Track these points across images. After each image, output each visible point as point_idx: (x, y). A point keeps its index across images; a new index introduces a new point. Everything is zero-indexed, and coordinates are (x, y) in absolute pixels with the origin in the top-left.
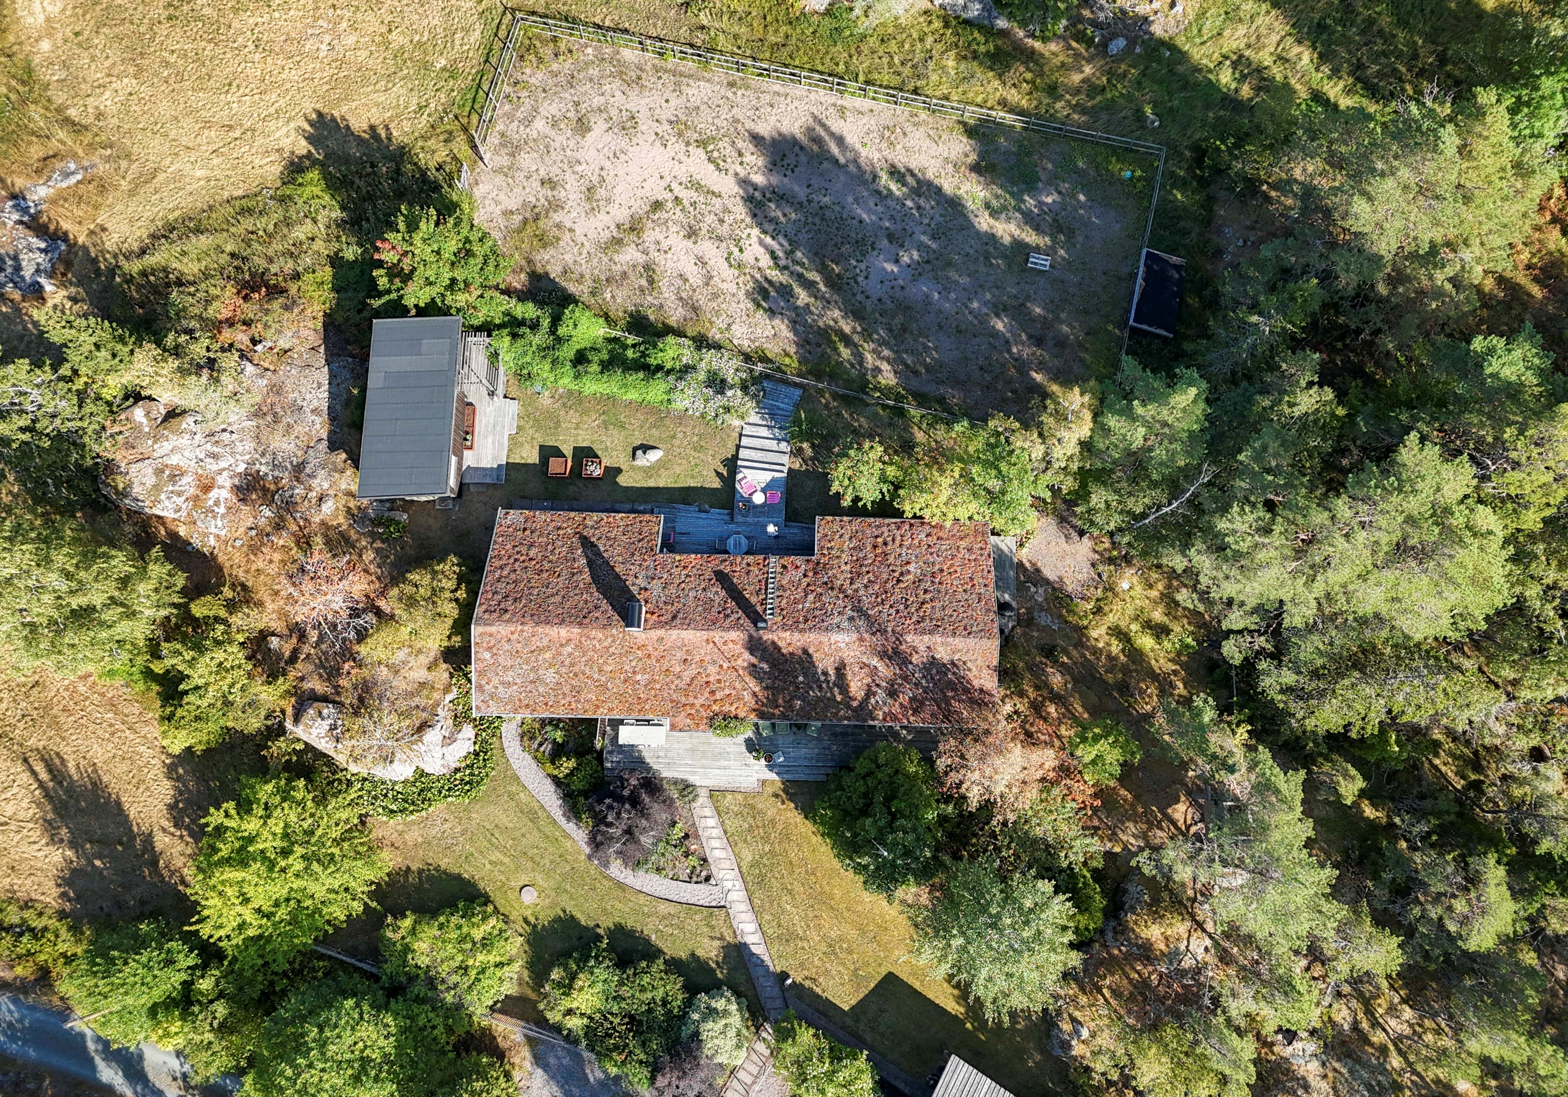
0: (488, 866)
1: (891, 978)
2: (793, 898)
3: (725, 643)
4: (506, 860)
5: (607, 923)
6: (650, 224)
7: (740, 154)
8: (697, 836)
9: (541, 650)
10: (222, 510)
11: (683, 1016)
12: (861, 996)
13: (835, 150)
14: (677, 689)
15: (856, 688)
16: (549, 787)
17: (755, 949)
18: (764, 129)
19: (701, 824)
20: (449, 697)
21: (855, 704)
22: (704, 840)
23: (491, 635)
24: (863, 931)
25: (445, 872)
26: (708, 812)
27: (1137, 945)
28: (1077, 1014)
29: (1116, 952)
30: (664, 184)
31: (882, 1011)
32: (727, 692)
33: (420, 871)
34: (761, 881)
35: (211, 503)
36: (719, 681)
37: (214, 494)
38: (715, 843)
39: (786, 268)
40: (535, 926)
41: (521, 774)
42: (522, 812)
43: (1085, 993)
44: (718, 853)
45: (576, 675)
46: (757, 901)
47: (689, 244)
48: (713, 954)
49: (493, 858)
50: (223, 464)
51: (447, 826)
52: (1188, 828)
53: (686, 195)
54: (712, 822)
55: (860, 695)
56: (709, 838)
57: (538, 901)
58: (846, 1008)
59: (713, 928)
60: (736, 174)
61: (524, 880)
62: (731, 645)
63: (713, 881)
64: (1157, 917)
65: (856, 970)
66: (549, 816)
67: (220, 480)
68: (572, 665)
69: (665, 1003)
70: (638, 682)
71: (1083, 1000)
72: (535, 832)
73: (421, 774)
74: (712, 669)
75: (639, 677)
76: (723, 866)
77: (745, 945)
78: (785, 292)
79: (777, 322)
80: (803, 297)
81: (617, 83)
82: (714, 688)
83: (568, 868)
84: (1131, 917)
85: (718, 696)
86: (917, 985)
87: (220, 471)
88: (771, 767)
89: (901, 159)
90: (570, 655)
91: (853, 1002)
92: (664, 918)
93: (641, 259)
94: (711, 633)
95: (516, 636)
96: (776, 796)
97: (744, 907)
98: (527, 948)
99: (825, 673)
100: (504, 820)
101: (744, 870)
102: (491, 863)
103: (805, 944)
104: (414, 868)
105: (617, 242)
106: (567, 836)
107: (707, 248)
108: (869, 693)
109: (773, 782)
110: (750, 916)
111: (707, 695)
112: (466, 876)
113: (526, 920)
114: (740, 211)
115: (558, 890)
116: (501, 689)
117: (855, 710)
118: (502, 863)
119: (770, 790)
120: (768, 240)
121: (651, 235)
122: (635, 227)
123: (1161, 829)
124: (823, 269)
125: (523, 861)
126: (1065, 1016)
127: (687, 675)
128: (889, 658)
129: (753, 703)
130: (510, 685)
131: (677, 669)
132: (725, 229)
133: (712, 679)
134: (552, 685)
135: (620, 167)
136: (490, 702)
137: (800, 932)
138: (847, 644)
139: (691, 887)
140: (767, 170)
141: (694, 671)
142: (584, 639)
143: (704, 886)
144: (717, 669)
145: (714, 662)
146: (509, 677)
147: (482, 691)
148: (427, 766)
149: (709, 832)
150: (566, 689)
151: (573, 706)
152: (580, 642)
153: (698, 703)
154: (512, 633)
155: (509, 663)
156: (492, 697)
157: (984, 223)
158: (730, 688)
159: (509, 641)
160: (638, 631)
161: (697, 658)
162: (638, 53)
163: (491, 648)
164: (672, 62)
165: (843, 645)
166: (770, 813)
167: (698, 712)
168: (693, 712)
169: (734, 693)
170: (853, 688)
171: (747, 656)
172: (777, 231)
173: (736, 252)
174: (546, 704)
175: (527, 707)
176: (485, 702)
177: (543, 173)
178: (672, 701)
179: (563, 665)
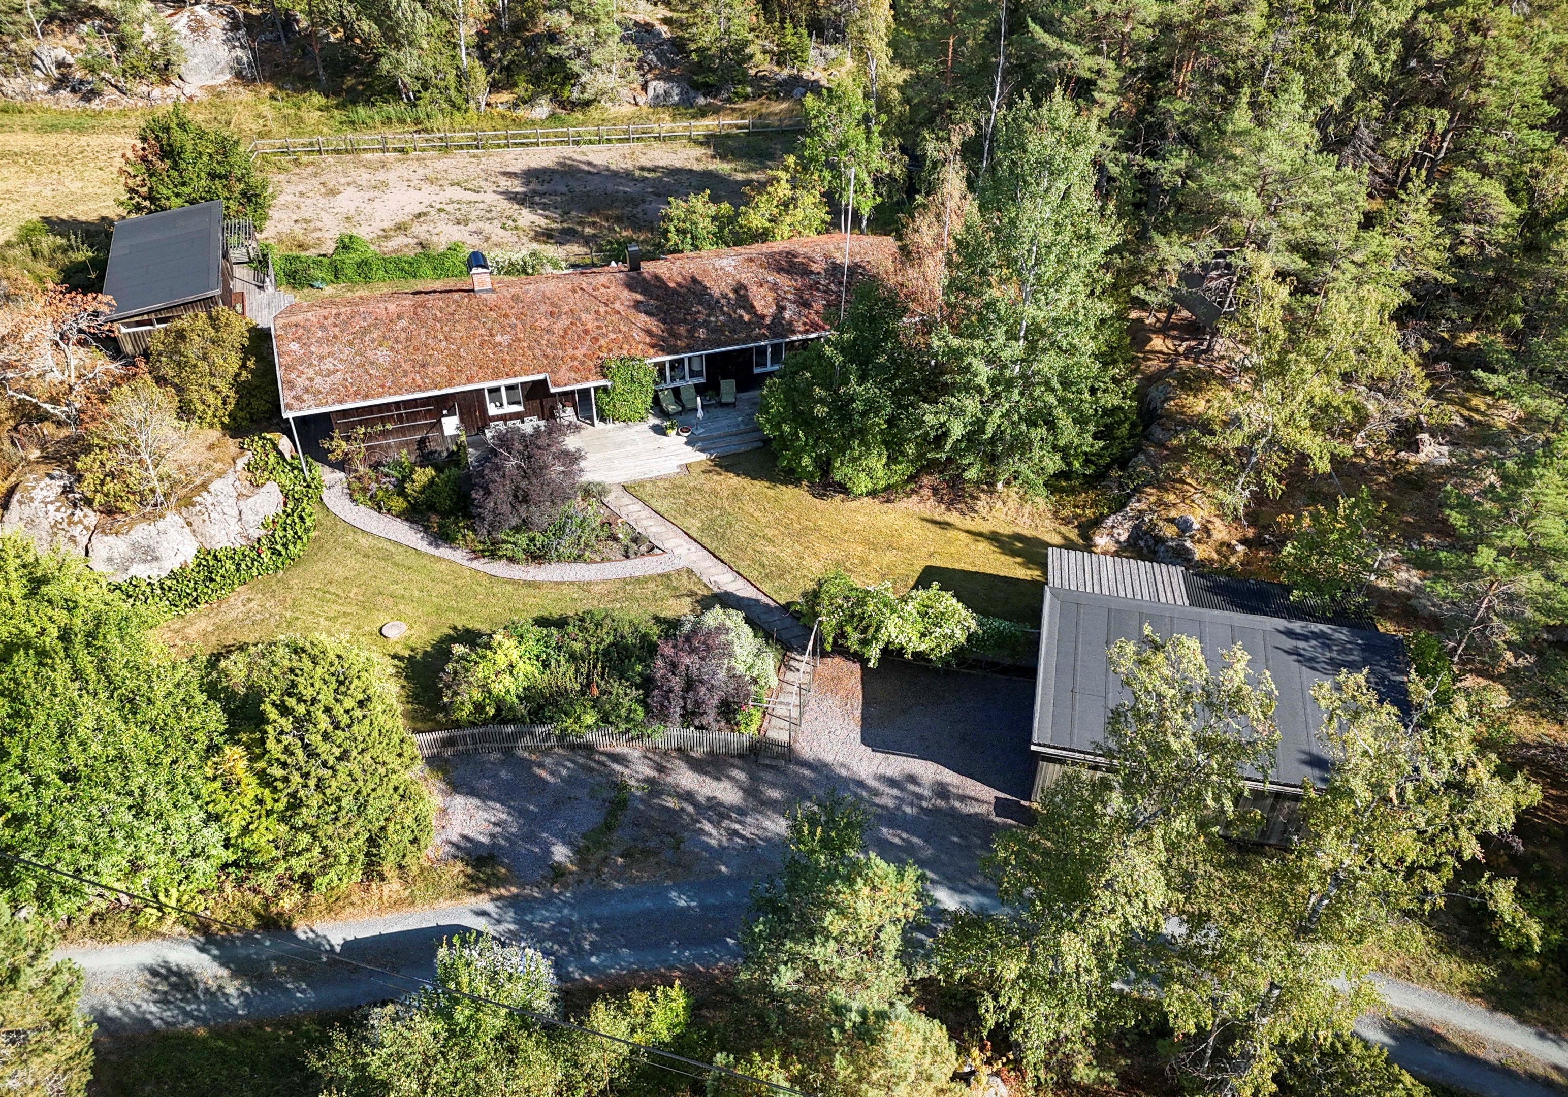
0: (324, 623)
1: (930, 571)
2: (771, 541)
3: (595, 289)
4: (352, 609)
6: (416, 224)
7: (495, 181)
8: (621, 521)
9: (365, 331)
13: (586, 168)
14: (552, 345)
15: (764, 304)
16: (400, 525)
17: (741, 593)
18: (515, 168)
19: (621, 512)
20: (242, 462)
21: (768, 321)
22: (632, 523)
23: (297, 325)
24: (872, 545)
26: (626, 501)
28: (1173, 514)
30: (423, 205)
32: (612, 336)
34: (721, 538)
36: (598, 327)
38: (646, 523)
39: (565, 220)
40: (411, 658)
41: (358, 524)
42: (366, 556)
43: (1167, 490)
44: (654, 530)
45: (416, 349)
46: (724, 555)
47: (461, 227)
48: (686, 611)
49: (331, 613)
51: (254, 604)
54: (636, 507)
55: (772, 310)
56: (638, 521)
57: (412, 632)
59: (675, 588)
60: (495, 191)
61: (383, 618)
62: (603, 290)
63: (657, 551)
66: (407, 549)
68: (408, 339)
70: (499, 344)
71: (1171, 498)
72: (392, 569)
73: (207, 552)
74: (587, 316)
75: (498, 338)
76: (665, 537)
77: (726, 594)
78: (570, 232)
80: (587, 230)
81: (363, 170)
82: (594, 334)
83: (448, 587)
85: (602, 342)
86: (967, 568)
90: (404, 329)
94: (576, 282)
95: (331, 320)
96: (708, 472)
97: (709, 563)
99: (725, 296)
100: (340, 572)
101: (695, 535)
102: (328, 618)
103: (806, 573)
106: (437, 560)
107: (478, 226)
108: (781, 309)
109: (700, 462)
110: (720, 568)
111: (588, 343)
113: (395, 656)
114: (507, 204)
115: (439, 611)
116: (318, 380)
117: (768, 327)
118: (346, 615)
119: (698, 470)
120: (539, 212)
121: (418, 230)
122: (401, 228)
124: (600, 215)
125: (378, 601)
126: (1161, 523)
127: (559, 326)
128: (788, 272)
129: (648, 340)
130: (330, 373)
131: (545, 323)
132: (494, 214)
133: (590, 326)
134: (386, 365)
135: (377, 204)
136: (305, 397)
137: (794, 565)
138: (735, 267)
139: (628, 563)
140: (527, 184)
141: (565, 321)
142: (419, 310)
143: (647, 559)
144: (593, 316)
145: (587, 310)
146: (328, 364)
147: (292, 387)
148: (217, 539)
149: (635, 516)
150: (407, 366)
151: (420, 382)
152: (415, 313)
153: (579, 353)
154: (325, 318)
155: (325, 350)
156: (307, 390)
157: (740, 177)
158: (614, 332)
159: (322, 327)
160: (487, 291)
161: (566, 309)
162: (379, 155)
163: (299, 338)
164: (413, 154)
165: (731, 269)
166: (706, 488)
167: (582, 363)
168: (576, 363)
169: (620, 336)
170: (759, 306)
171: (627, 295)
172: (545, 207)
173: (510, 223)
174: (383, 386)
175: (356, 393)
176: (297, 398)
177: (295, 217)
178: (546, 357)
179: (397, 341)
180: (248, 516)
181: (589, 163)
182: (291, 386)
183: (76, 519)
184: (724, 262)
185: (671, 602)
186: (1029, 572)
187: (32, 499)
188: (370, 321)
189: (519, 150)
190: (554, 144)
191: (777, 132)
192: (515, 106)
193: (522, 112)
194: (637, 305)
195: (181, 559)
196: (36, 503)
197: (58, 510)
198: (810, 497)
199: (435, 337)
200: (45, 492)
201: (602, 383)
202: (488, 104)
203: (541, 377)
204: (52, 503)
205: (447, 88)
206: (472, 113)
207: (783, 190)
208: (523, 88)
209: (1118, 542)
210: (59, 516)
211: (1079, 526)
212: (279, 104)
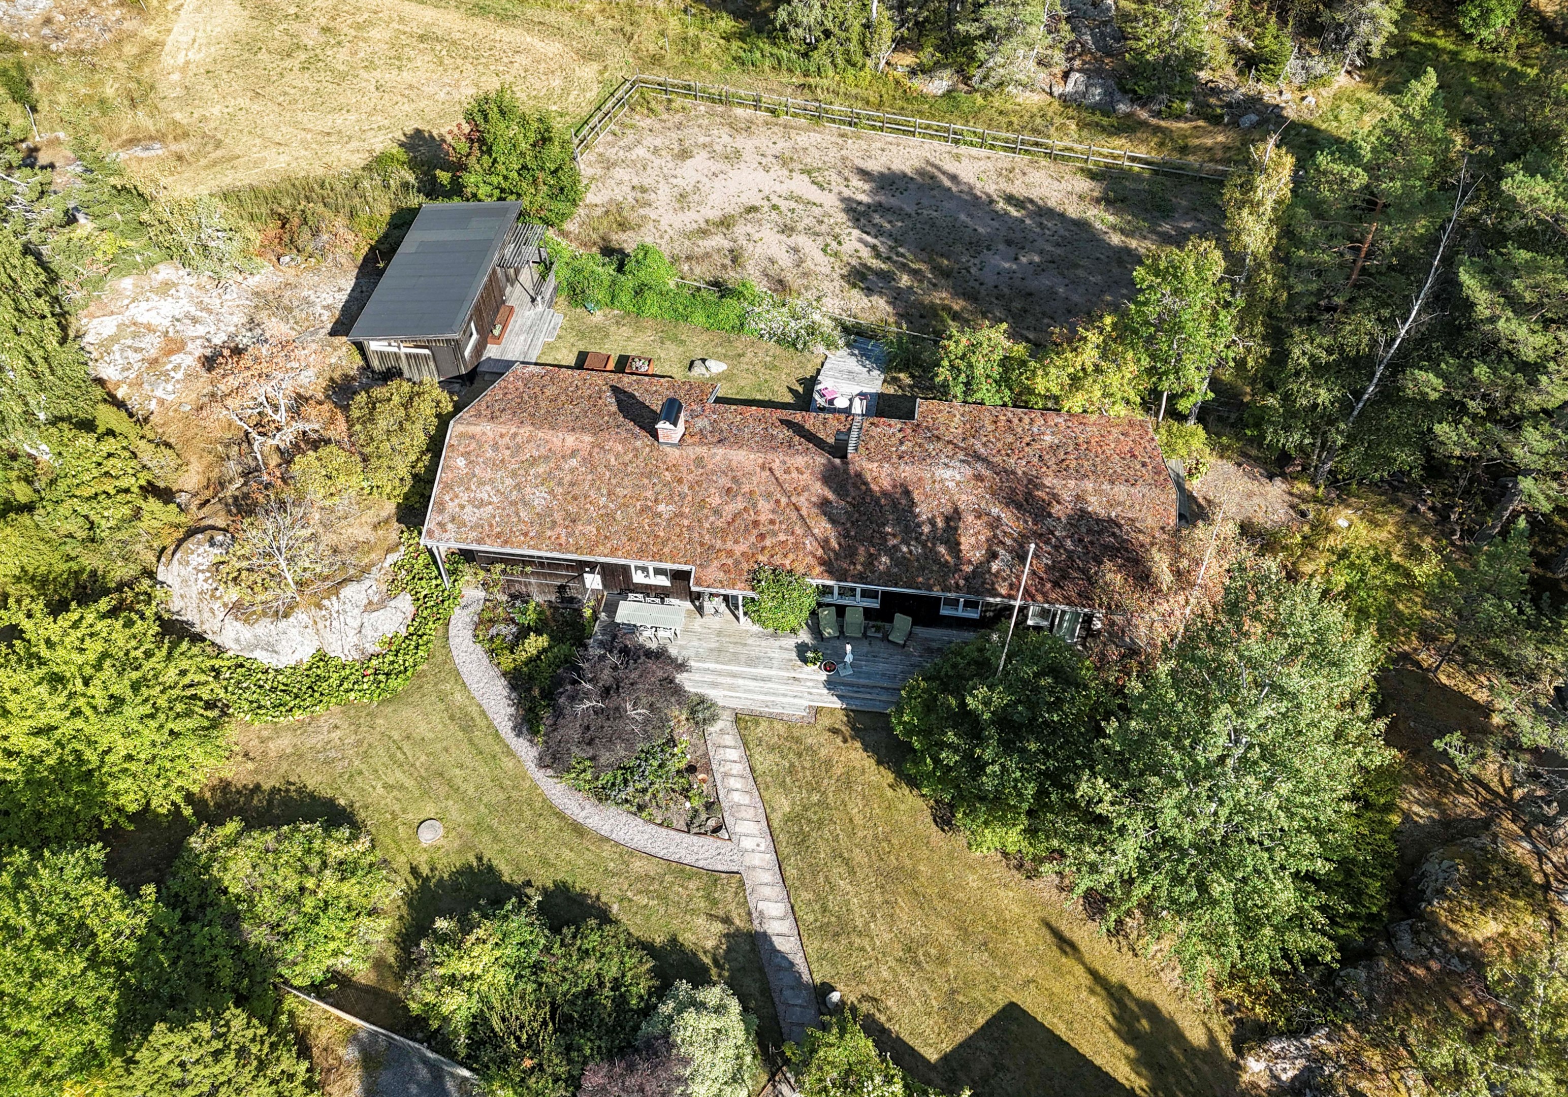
0: (380, 790)
1: (1012, 1013)
2: (852, 872)
3: (787, 471)
4: (410, 783)
5: (545, 878)
6: (742, 221)
7: (846, 179)
8: (709, 770)
9: (534, 461)
10: (179, 375)
11: (648, 1011)
12: (960, 1038)
13: (947, 183)
14: (713, 531)
15: (973, 543)
16: (500, 687)
17: (781, 944)
18: (874, 166)
19: (716, 756)
20: (392, 558)
21: (969, 569)
22: (718, 777)
23: (473, 437)
24: (964, 933)
25: (311, 795)
26: (729, 740)
27: (1458, 954)
29: (1421, 972)
30: (761, 195)
31: (999, 1067)
32: (782, 537)
33: (274, 791)
34: (801, 842)
35: (169, 367)
36: (772, 522)
37: (176, 359)
38: (733, 783)
39: (889, 258)
40: (427, 879)
41: (464, 670)
42: (452, 718)
44: (736, 797)
45: (575, 498)
46: (791, 872)
47: (783, 237)
48: (710, 944)
49: (391, 781)
50: (201, 330)
51: (337, 734)
52: (1509, 791)
53: (784, 205)
54: (734, 754)
55: (978, 555)
56: (726, 775)
57: (443, 842)
58: (933, 1056)
59: (714, 902)
60: (840, 193)
61: (430, 809)
62: (795, 474)
63: (723, 834)
64: (1488, 904)
65: (953, 992)
66: (490, 725)
67: (190, 346)
68: (572, 484)
69: (617, 984)
70: (660, 515)
72: (465, 746)
73: (322, 657)
74: (764, 506)
75: (661, 508)
76: (743, 814)
77: (765, 937)
78: (886, 277)
79: (875, 298)
80: (905, 280)
81: (727, 129)
82: (763, 530)
83: (502, 796)
84: (1440, 908)
85: (768, 542)
86: (1061, 1030)
87: (193, 339)
88: (830, 685)
89: (1018, 189)
90: (572, 471)
91: (947, 1047)
92: (639, 879)
93: (727, 245)
94: (770, 456)
95: (507, 440)
96: (835, 731)
97: (769, 876)
98: (404, 911)
99: (932, 522)
100: (422, 729)
101: (775, 824)
102: (386, 786)
103: (866, 943)
104: (266, 786)
105: (704, 233)
106: (510, 753)
107: (801, 240)
108: (991, 556)
109: (832, 711)
110: (777, 891)
111: (753, 539)
112: (342, 802)
113: (414, 871)
114: (842, 217)
115: (479, 827)
116: (469, 509)
117: (967, 576)
118: (402, 787)
119: (826, 722)
120: (869, 239)
121: (740, 230)
122: (725, 223)
123: (1464, 793)
124: (930, 261)
125: (436, 783)
127: (730, 509)
128: (1019, 507)
129: (820, 552)
130: (482, 504)
131: (715, 501)
132: (824, 228)
133: (763, 518)
134: (539, 510)
135: (718, 183)
136: (450, 526)
137: (859, 923)
138: (958, 484)
139: (688, 839)
140: (874, 192)
141: (739, 504)
142: (596, 450)
143: (708, 840)
144: (772, 505)
145: (769, 495)
146: (482, 495)
147: (441, 511)
148: (333, 647)
149: (727, 767)
150: (558, 516)
151: (563, 540)
152: (590, 454)
153: (739, 549)
154: (502, 436)
155: (488, 474)
156: (453, 519)
157: (1116, 239)
158: (786, 532)
159: (495, 447)
160: (672, 445)
161: (746, 488)
162: (750, 111)
163: (469, 453)
164: (783, 119)
165: (951, 485)
166: (823, 752)
167: (737, 563)
168: (730, 562)
169: (792, 539)
170: (966, 542)
171: (819, 489)
172: (879, 232)
173: (834, 244)
174: (525, 534)
175: (498, 536)
176: (441, 525)
177: (635, 182)
178: (702, 544)
179: (560, 484)
180: (368, 631)
181: (954, 178)
182: (441, 509)
183: (218, 594)
184: (948, 474)
185: (701, 921)
186: (1133, 1076)
187: (188, 563)
188: (543, 451)
189: (891, 137)
190: (932, 136)
191: (1194, 178)
192: (913, 72)
193: (919, 84)
194: (824, 506)
195: (297, 656)
196: (190, 568)
197: (206, 581)
198: (930, 819)
199: (599, 489)
200: (200, 560)
201: (751, 594)
202: (888, 63)
203: (686, 568)
204: (203, 571)
205: (848, 39)
206: (867, 73)
207: (1089, 355)
208: (927, 55)
209: (1276, 1078)
210: (206, 586)
211: (1239, 1022)
212: (688, 19)
